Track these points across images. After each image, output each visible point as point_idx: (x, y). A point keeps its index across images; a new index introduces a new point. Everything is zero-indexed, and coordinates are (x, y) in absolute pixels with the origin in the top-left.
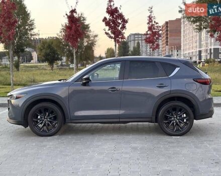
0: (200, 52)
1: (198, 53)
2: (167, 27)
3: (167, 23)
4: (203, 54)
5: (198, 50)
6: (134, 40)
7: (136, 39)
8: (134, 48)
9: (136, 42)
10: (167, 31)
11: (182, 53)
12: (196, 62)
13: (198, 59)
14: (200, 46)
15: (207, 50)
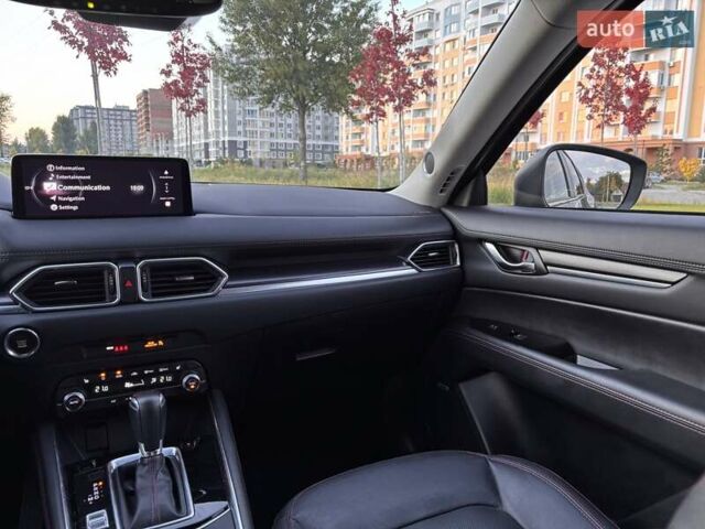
0: (207, 145)
1: (203, 147)
2: (146, 99)
3: (145, 92)
4: (212, 149)
5: (203, 141)
6: (85, 118)
7: (89, 116)
8: (86, 131)
9: (89, 121)
10: (147, 106)
11: (176, 146)
12: (200, 161)
13: (203, 155)
14: (207, 135)
15: (217, 143)
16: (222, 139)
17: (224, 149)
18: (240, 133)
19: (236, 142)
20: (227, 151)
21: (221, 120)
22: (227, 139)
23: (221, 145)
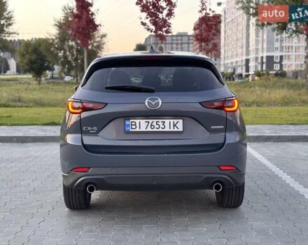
1: (244, 63)
15: (257, 59)
16: (260, 55)
17: (262, 63)
18: (277, 49)
19: (273, 56)
20: (264, 65)
21: (260, 39)
22: (265, 55)
23: (259, 61)
